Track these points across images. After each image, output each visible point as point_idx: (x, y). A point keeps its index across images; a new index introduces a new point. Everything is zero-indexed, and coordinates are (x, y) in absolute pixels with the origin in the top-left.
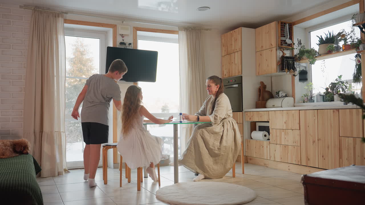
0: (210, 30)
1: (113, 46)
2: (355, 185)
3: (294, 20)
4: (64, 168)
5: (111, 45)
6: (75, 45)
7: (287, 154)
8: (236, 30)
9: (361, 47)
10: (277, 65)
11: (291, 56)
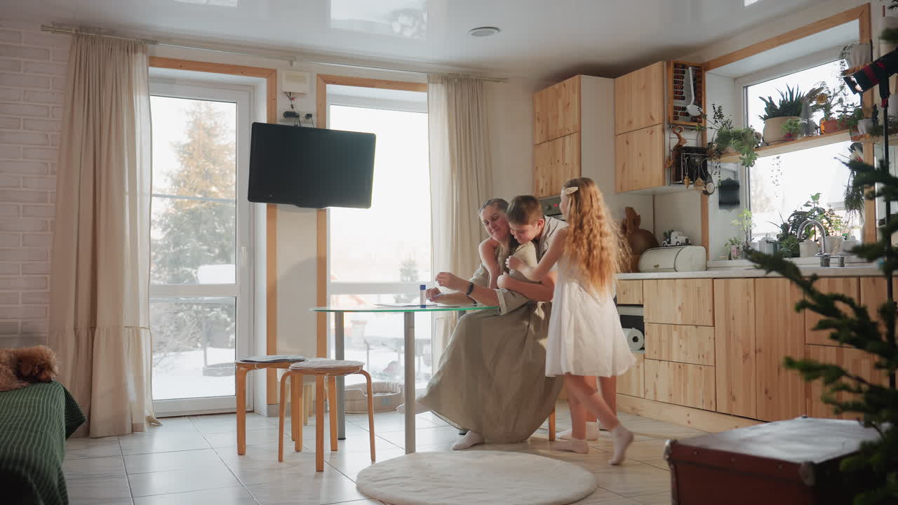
0: (504, 80)
1: (268, 121)
2: (780, 467)
3: (708, 57)
4: (147, 413)
5: (263, 119)
6: (193, 113)
7: (685, 385)
8: (567, 82)
9: (862, 126)
10: (665, 167)
11: (700, 146)
